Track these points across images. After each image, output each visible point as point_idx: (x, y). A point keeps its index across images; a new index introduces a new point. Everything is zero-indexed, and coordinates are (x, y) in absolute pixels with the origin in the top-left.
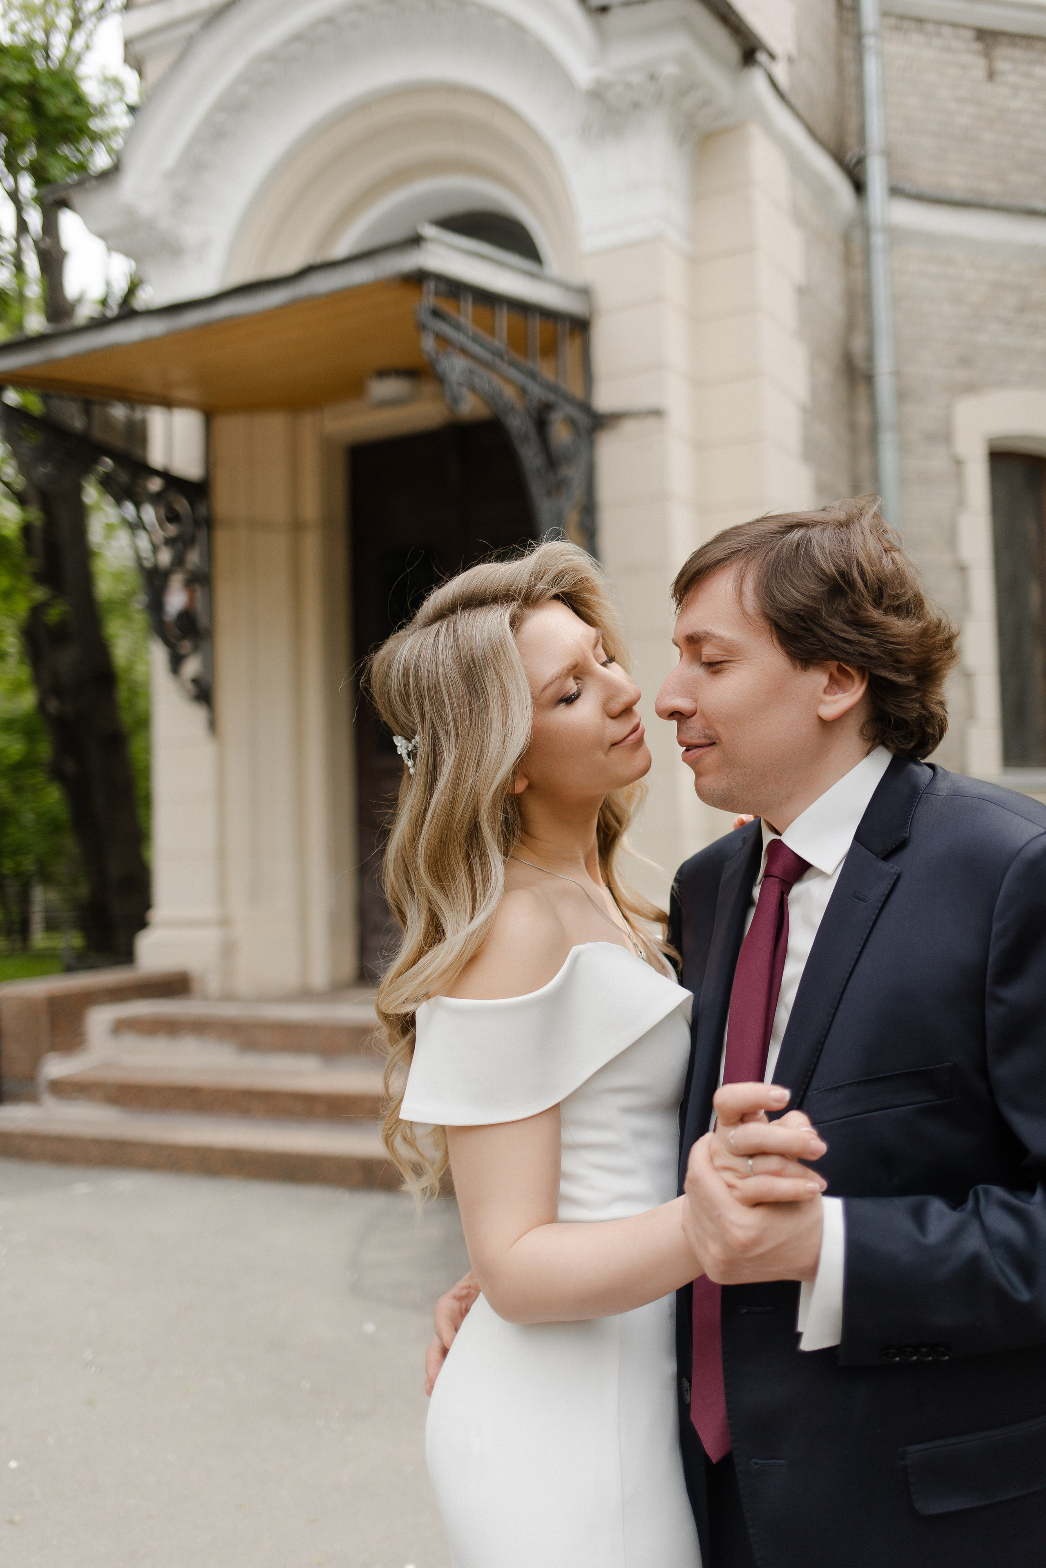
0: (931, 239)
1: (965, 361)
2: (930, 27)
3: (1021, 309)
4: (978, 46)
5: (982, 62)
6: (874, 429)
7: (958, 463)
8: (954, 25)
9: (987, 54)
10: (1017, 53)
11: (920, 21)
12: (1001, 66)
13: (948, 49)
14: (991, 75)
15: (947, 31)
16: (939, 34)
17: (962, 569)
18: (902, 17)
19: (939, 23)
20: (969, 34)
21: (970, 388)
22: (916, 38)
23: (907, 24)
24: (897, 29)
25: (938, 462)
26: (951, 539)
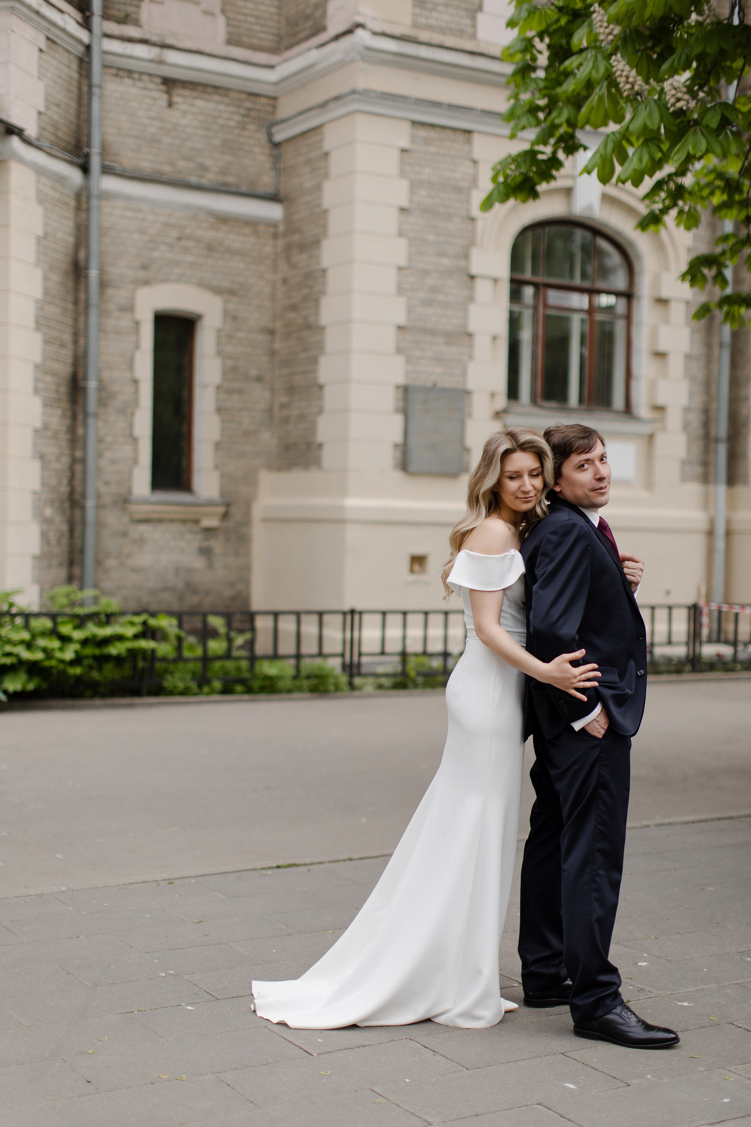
0: (128, 198)
1: (145, 267)
2: (136, 76)
3: (179, 239)
4: (163, 87)
5: (165, 96)
6: (87, 306)
7: (137, 323)
8: (150, 75)
9: (169, 93)
10: (186, 92)
11: (130, 72)
12: (176, 99)
13: (145, 88)
14: (170, 104)
15: (145, 78)
16: (140, 80)
17: (136, 382)
18: (119, 69)
19: (141, 73)
20: (158, 80)
21: (147, 282)
22: (127, 81)
23: (122, 73)
24: (116, 75)
25: (125, 322)
26: (131, 366)
